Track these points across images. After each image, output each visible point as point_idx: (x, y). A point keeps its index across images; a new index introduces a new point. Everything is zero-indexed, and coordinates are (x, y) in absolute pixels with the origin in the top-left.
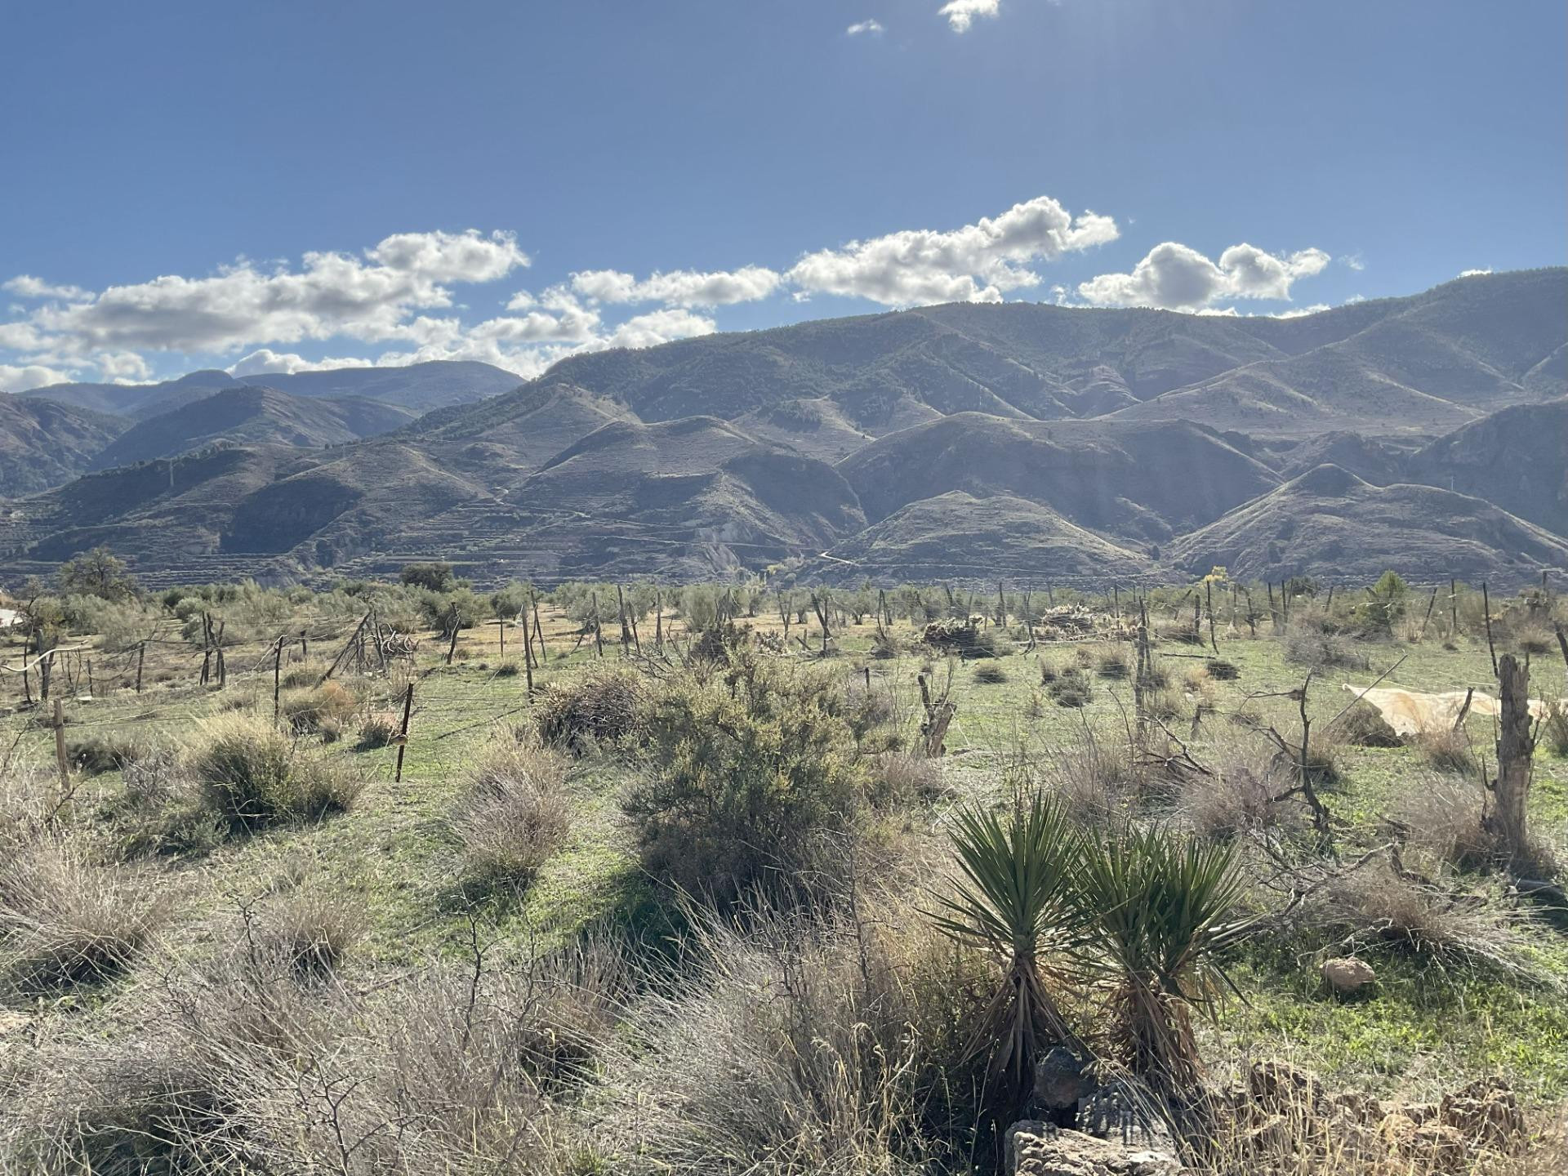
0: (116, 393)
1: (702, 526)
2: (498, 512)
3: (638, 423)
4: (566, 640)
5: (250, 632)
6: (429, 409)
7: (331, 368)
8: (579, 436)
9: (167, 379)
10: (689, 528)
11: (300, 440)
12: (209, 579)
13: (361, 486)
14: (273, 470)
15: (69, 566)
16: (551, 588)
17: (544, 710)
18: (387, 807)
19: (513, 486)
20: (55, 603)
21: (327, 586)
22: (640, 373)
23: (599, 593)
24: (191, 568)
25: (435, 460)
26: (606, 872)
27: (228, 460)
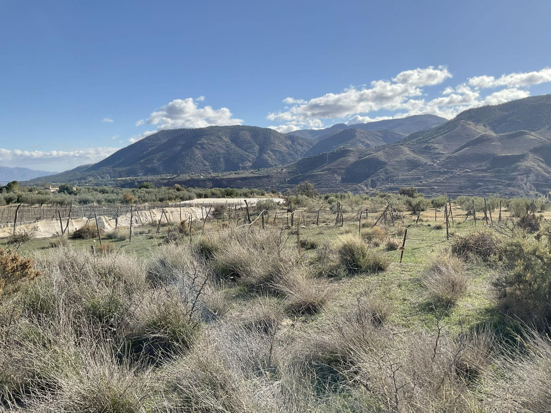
0: (312, 132)
1: (520, 175)
2: (435, 169)
3: (493, 134)
4: (460, 218)
5: (349, 209)
6: (411, 133)
7: (378, 120)
8: (469, 140)
9: (327, 127)
10: (515, 175)
11: (367, 145)
12: (337, 191)
13: (386, 161)
14: (358, 156)
15: (298, 186)
16: (454, 198)
17: (453, 243)
18: (398, 271)
19: (441, 160)
20: (294, 197)
21: (374, 195)
22: (495, 114)
23: (475, 200)
24: (332, 187)
25: (412, 151)
26: (483, 307)
27: (344, 153)
